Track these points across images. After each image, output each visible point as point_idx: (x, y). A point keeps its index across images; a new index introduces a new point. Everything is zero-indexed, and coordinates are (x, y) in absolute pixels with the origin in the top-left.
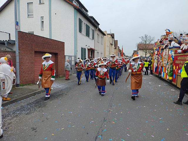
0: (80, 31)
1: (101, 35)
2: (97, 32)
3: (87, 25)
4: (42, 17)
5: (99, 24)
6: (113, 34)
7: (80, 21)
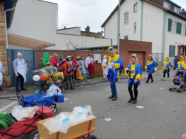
0: (169, 30)
3: (178, 23)
4: (135, 23)
7: (170, 21)
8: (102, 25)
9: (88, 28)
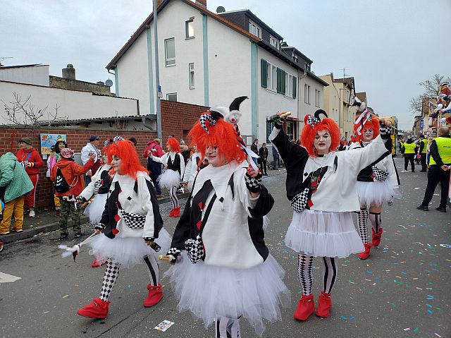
0: (264, 85)
1: (314, 86)
2: (303, 82)
3: (279, 71)
4: (191, 65)
5: (310, 62)
6: (352, 80)
7: (264, 65)
8: (110, 64)
9: (70, 70)
